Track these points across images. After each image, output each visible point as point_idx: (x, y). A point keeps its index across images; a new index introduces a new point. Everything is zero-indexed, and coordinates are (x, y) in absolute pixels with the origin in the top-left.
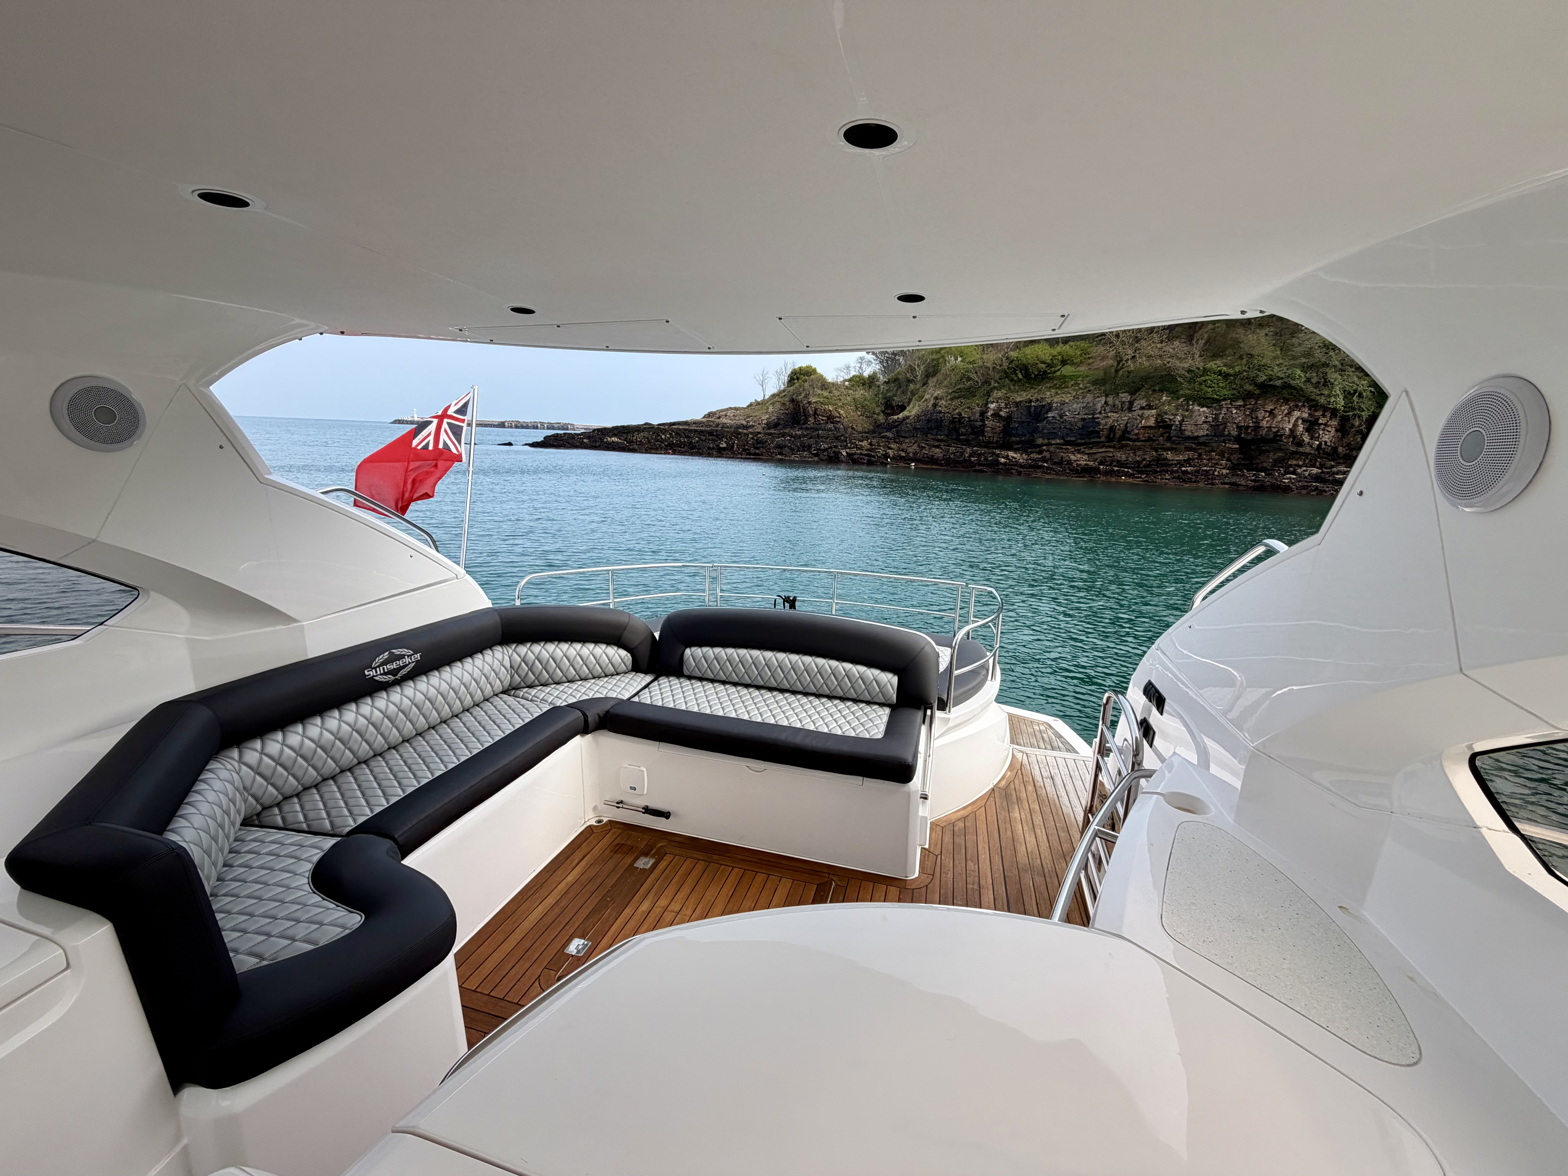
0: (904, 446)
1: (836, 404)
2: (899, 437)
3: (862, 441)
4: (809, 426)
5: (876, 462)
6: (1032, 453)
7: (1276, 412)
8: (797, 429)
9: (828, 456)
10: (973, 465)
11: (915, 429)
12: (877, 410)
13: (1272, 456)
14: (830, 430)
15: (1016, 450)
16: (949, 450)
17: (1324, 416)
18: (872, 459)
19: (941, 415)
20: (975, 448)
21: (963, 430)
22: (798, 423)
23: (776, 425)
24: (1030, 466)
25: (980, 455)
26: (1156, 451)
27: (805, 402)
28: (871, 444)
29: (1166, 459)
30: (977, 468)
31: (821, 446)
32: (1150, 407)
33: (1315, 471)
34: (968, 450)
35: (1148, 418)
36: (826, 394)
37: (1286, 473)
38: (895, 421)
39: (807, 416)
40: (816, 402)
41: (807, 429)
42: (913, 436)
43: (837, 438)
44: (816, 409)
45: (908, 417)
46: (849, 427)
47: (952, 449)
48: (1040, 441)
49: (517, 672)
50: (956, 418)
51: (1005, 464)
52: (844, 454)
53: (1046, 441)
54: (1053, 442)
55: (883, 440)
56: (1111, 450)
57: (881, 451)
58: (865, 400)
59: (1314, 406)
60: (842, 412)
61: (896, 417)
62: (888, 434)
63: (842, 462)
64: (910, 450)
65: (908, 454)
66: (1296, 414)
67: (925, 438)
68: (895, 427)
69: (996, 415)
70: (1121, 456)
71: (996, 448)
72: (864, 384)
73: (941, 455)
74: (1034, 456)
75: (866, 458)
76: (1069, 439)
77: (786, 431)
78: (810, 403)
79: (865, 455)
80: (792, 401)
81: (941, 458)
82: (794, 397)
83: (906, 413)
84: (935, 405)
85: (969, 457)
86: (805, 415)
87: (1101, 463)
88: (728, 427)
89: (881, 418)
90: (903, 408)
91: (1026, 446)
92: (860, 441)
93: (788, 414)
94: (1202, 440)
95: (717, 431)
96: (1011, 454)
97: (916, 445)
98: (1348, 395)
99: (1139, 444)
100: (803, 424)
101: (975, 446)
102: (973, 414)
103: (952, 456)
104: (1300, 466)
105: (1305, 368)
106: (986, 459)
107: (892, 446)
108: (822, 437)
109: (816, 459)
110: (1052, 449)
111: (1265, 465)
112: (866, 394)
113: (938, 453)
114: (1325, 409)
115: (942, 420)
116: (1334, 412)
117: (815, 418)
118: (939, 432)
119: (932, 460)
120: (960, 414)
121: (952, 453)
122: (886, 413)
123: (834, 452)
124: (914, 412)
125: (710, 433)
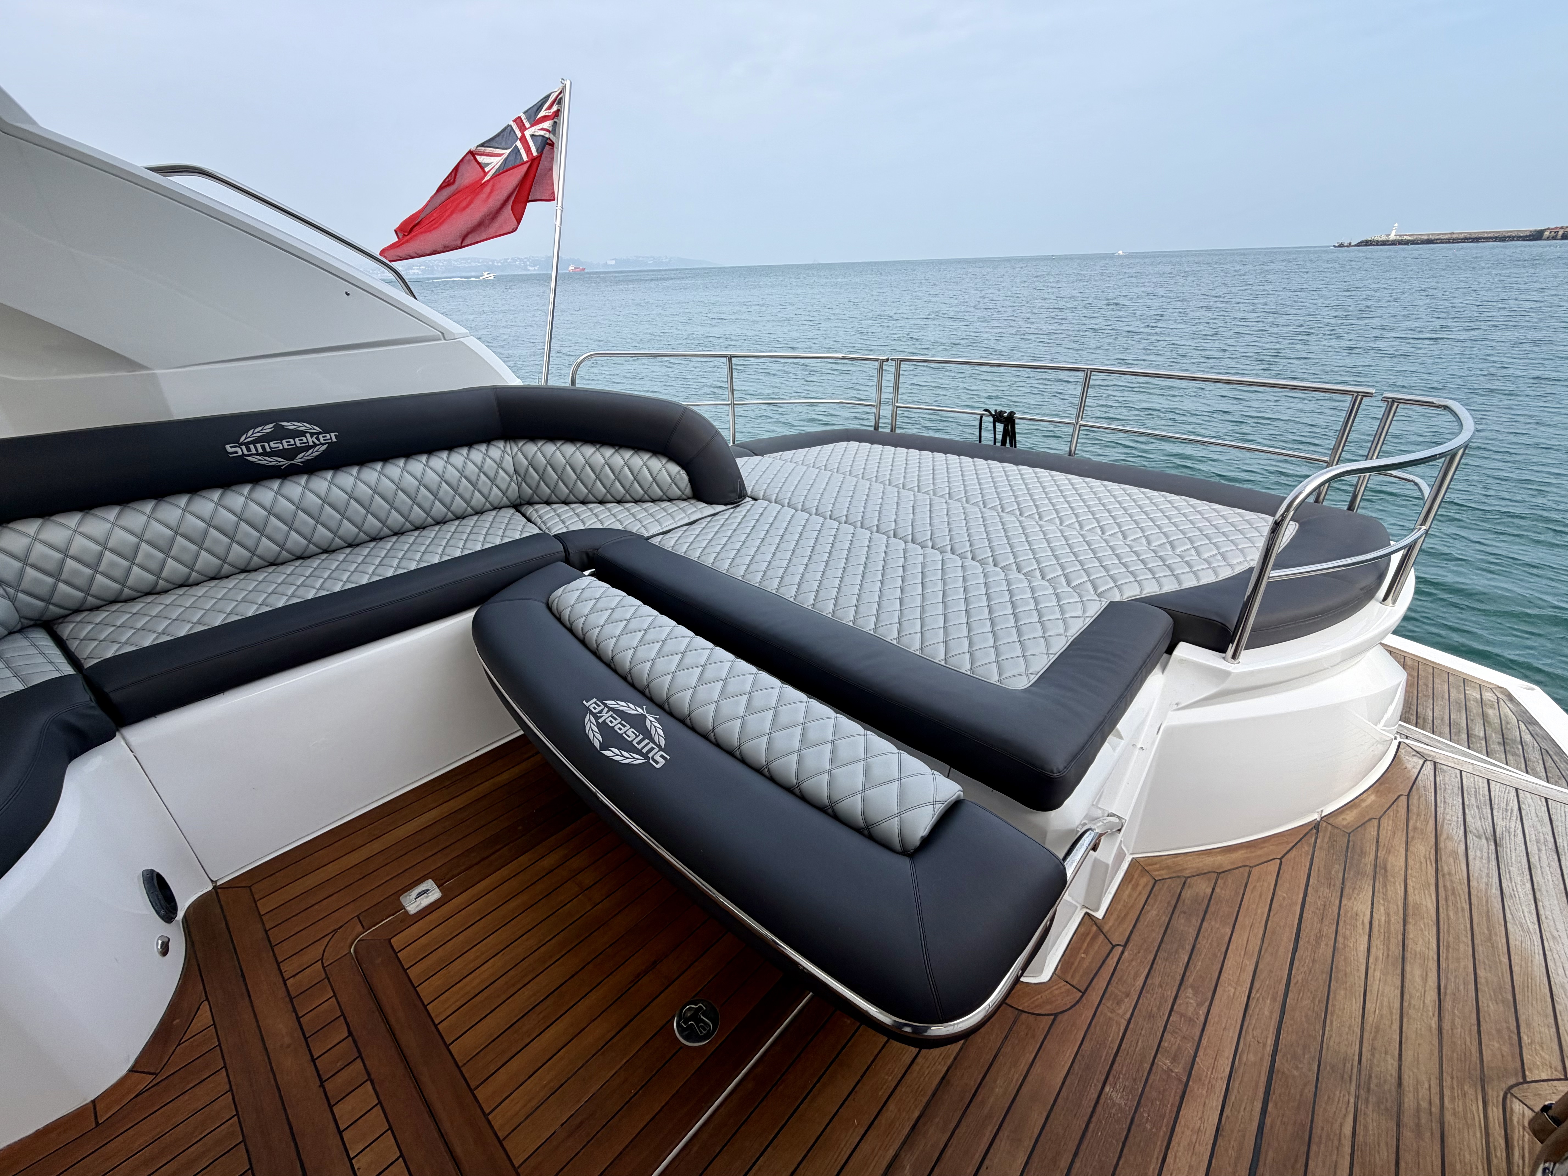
49: (524, 479)
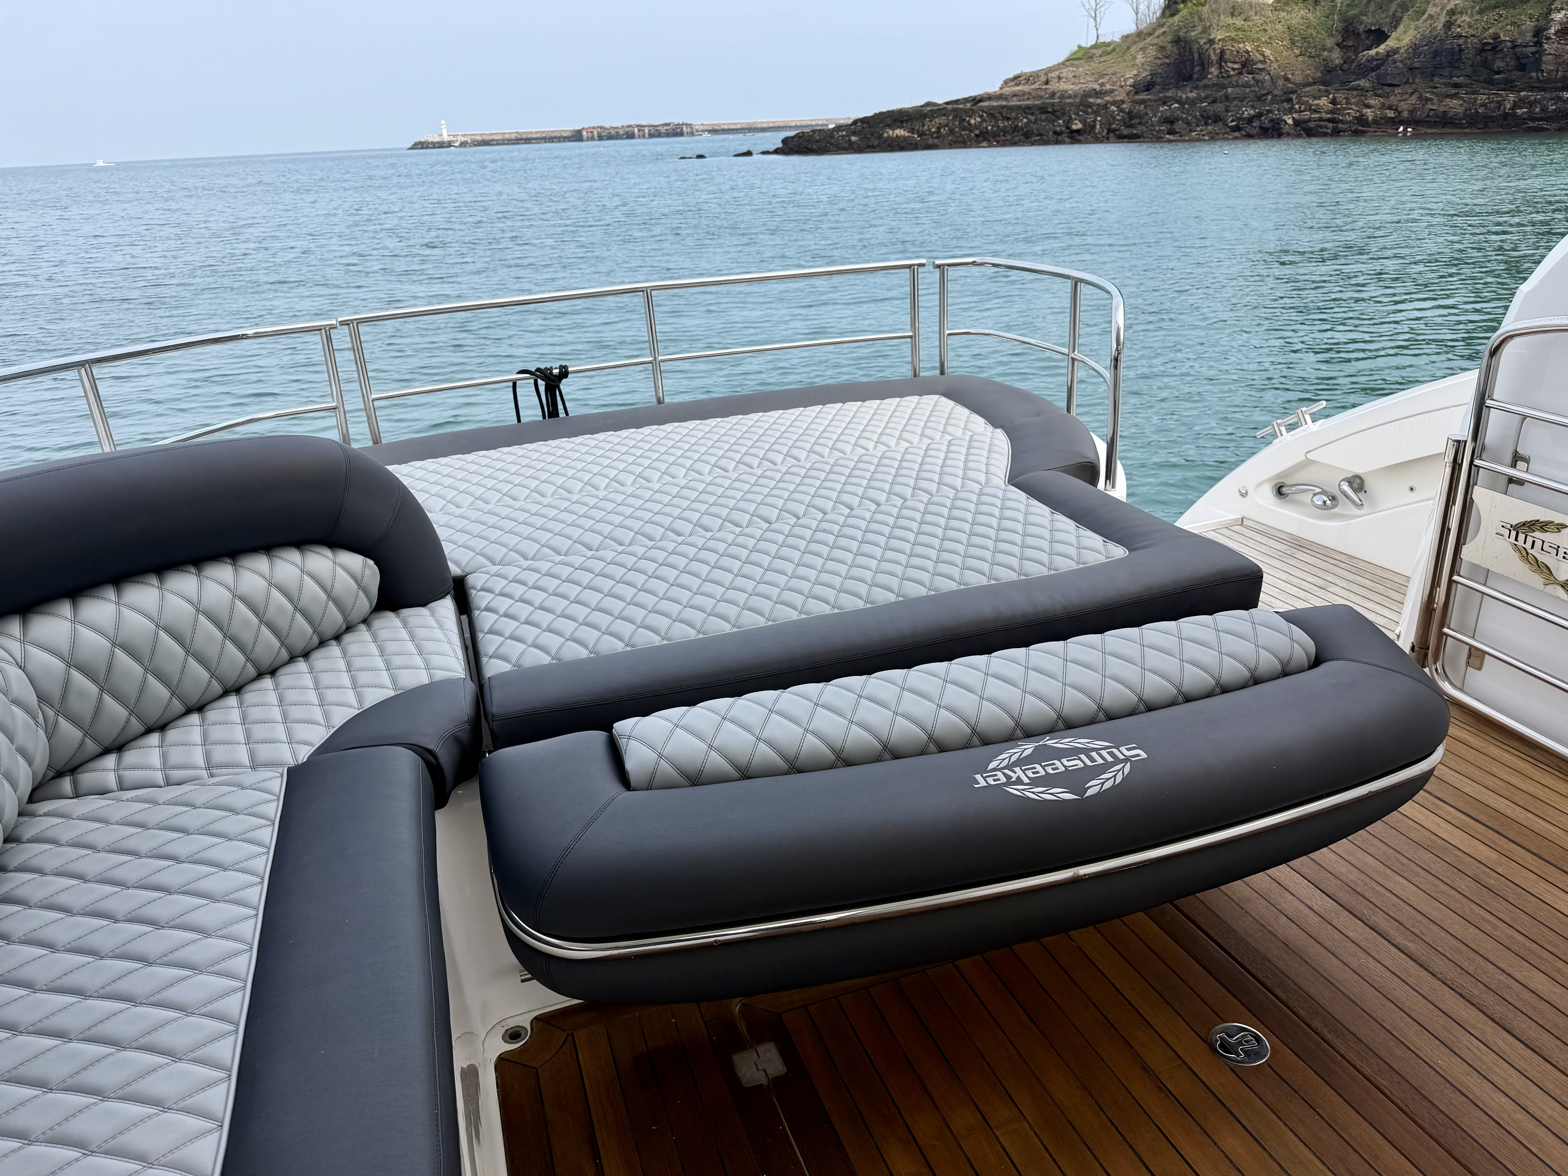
0: (1393, 100)
2: (1384, 85)
4: (1210, 83)
5: (1346, 130)
8: (1188, 89)
9: (1261, 127)
10: (1520, 123)
11: (1411, 69)
12: (1330, 42)
14: (1247, 85)
16: (1476, 100)
18: (1340, 126)
19: (1461, 41)
20: (1523, 93)
21: (1502, 64)
22: (1189, 78)
23: (1149, 86)
25: (1533, 104)
27: (1202, 42)
28: (1334, 102)
30: (1530, 125)
31: (1243, 113)
34: (1512, 97)
36: (1239, 22)
38: (1372, 59)
39: (1204, 64)
40: (1223, 39)
41: (1206, 87)
42: (1407, 83)
43: (1259, 98)
44: (1223, 52)
45: (1395, 51)
46: (1279, 77)
47: (1481, 98)
50: (1489, 44)
52: (1290, 121)
55: (1355, 93)
57: (1352, 113)
58: (1308, 27)
60: (1268, 52)
61: (1373, 52)
62: (1362, 83)
63: (1290, 135)
64: (1403, 106)
65: (1400, 113)
67: (1430, 84)
68: (1373, 70)
69: (1564, 31)
71: (1561, 89)
73: (1461, 110)
75: (1330, 125)
77: (1170, 94)
78: (1211, 42)
79: (1329, 120)
80: (1177, 41)
81: (1461, 115)
82: (1181, 34)
83: (1391, 43)
84: (1449, 25)
85: (1513, 108)
86: (1202, 64)
88: (1070, 97)
89: (1336, 57)
90: (1380, 36)
92: (1315, 98)
93: (1168, 65)
95: (1053, 104)
97: (1415, 97)
100: (1198, 80)
101: (1523, 90)
102: (1522, 33)
103: (1481, 110)
106: (1545, 109)
107: (1372, 102)
108: (1237, 99)
113: (1455, 106)
115: (1461, 51)
117: (1221, 67)
118: (1455, 72)
119: (1445, 120)
120: (1496, 37)
121: (1482, 105)
122: (1345, 47)
123: (1272, 121)
124: (1406, 40)
125: (1043, 109)
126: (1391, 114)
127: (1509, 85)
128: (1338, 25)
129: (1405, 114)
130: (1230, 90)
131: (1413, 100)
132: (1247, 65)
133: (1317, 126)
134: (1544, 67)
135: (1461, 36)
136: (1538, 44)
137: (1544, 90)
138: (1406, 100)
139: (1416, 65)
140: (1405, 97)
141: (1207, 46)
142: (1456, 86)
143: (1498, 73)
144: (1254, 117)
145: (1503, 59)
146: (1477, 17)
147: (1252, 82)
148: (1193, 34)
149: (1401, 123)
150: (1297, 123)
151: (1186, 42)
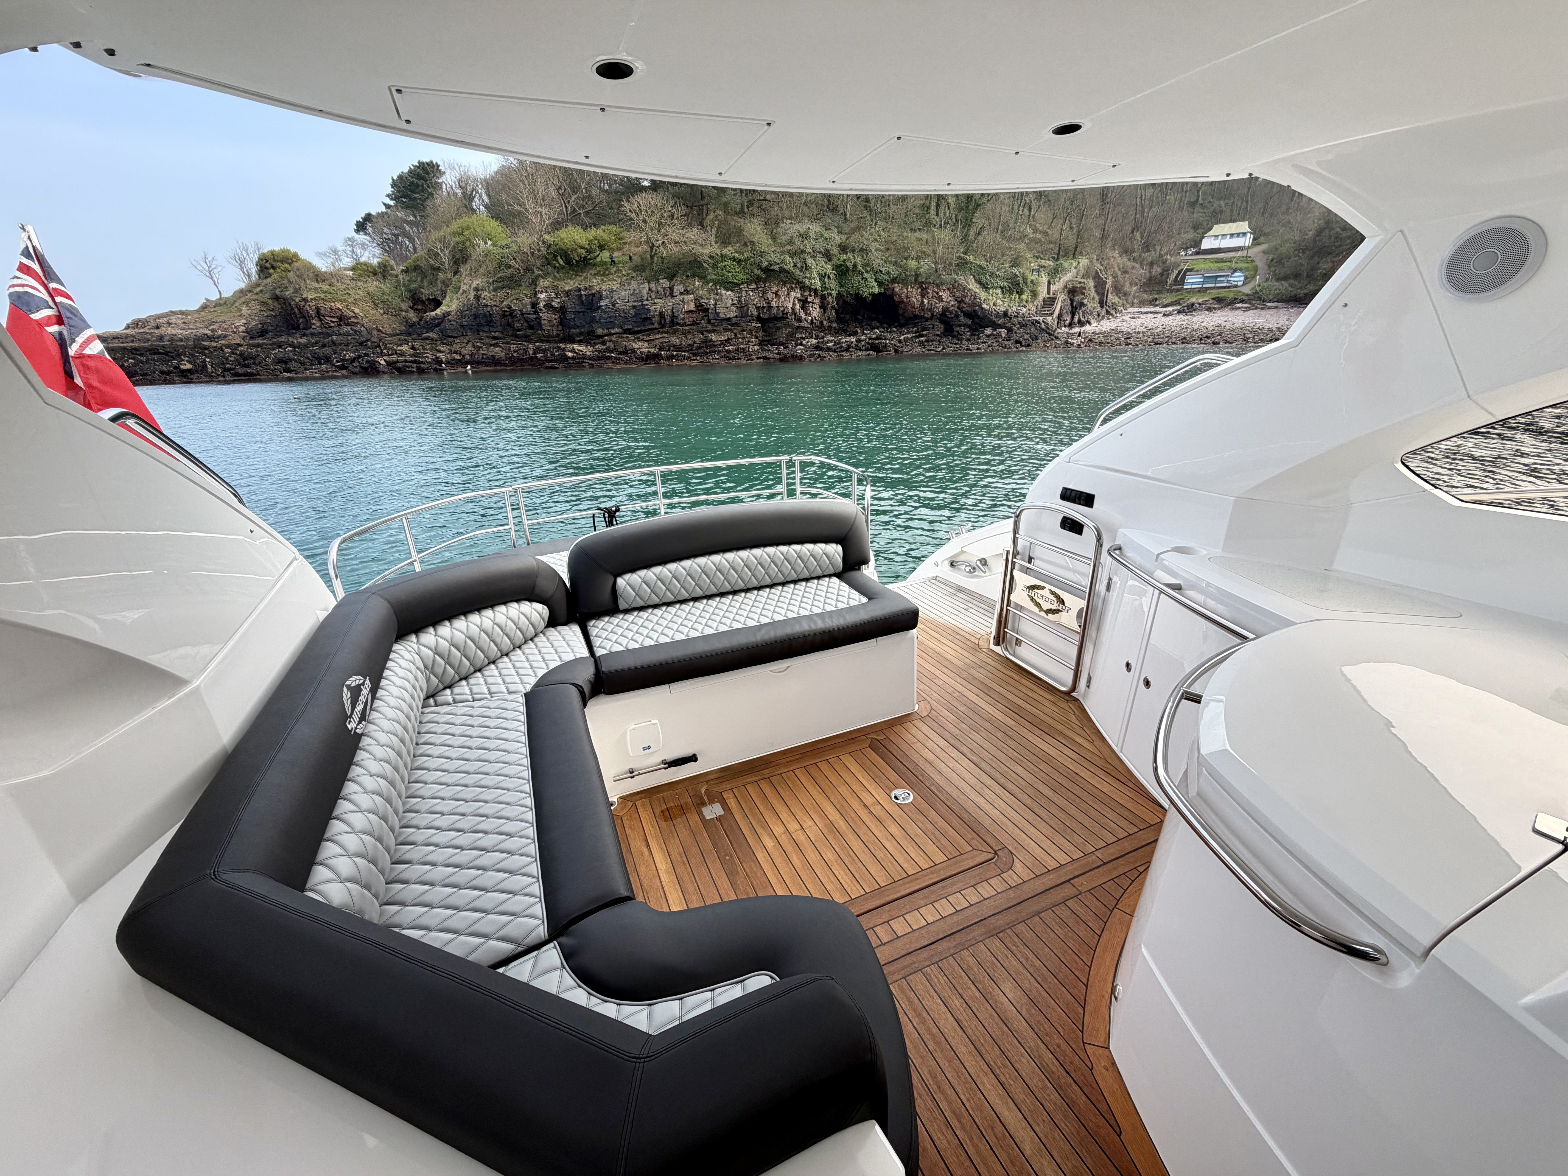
0: (456, 347)
1: (345, 301)
2: (446, 337)
3: (401, 345)
4: (316, 332)
5: (428, 369)
6: (595, 344)
7: (780, 293)
8: (298, 336)
9: (361, 367)
10: (541, 363)
11: (462, 326)
12: (404, 306)
13: (785, 331)
14: (348, 335)
15: (580, 342)
16: (510, 348)
17: (810, 295)
18: (422, 365)
19: (489, 309)
20: (537, 344)
21: (519, 325)
22: (297, 328)
23: (262, 333)
24: (599, 358)
25: (545, 351)
26: (703, 334)
27: (297, 300)
28: (413, 348)
29: (711, 340)
30: (547, 364)
31: (345, 355)
32: (687, 292)
33: (814, 341)
34: (531, 346)
35: (688, 303)
36: (325, 287)
37: (797, 345)
38: (434, 319)
39: (307, 317)
40: (314, 299)
41: (313, 334)
42: (462, 335)
43: (361, 344)
44: (318, 310)
45: (449, 314)
46: (373, 329)
47: (513, 347)
48: (600, 331)
49: (432, 671)
50: (507, 311)
51: (573, 358)
52: (383, 362)
53: (606, 331)
54: (613, 331)
55: (428, 342)
56: (666, 335)
57: (430, 356)
58: (383, 294)
59: (803, 287)
60: (357, 311)
61: (433, 314)
62: (431, 334)
63: (384, 373)
64: (464, 351)
65: (464, 356)
66: (793, 294)
67: (478, 336)
68: (437, 326)
69: (549, 306)
70: (675, 340)
71: (560, 342)
72: (375, 274)
73: (503, 354)
74: (599, 347)
75: (415, 365)
76: (626, 327)
77: (282, 339)
78: (305, 300)
79: (412, 362)
80: (275, 298)
81: (504, 358)
82: (277, 293)
83: (444, 308)
84: (477, 298)
85: (534, 353)
86: (304, 317)
87: (660, 349)
88: (181, 340)
89: (412, 316)
90: (438, 304)
91: (589, 337)
92: (398, 345)
93: (275, 316)
94: (734, 320)
96: (576, 347)
97: (470, 345)
98: (822, 277)
99: (687, 328)
100: (304, 329)
101: (537, 342)
102: (525, 306)
103: (515, 355)
104: (804, 339)
105: (793, 254)
106: (553, 355)
107: (442, 349)
108: (340, 344)
109: (344, 372)
110: (614, 338)
111: (781, 339)
112: (382, 286)
113: (497, 352)
114: (810, 290)
115: (491, 315)
116: (816, 291)
117: (321, 320)
118: (492, 329)
119: (494, 362)
120: (510, 307)
121: (515, 351)
122: (416, 309)
123: (368, 362)
124: (454, 307)
126: (458, 357)
127: (527, 338)
128: (408, 295)
129: (468, 357)
130: (334, 338)
131: (469, 347)
132: (342, 319)
133: (404, 366)
134: (544, 327)
135: (487, 306)
136: (536, 312)
137: (548, 342)
138: (464, 347)
139: (465, 323)
140: (463, 345)
141: (303, 303)
142: (494, 338)
143: (519, 330)
144: (354, 359)
145: (519, 321)
146: (494, 293)
147: (351, 332)
148: (287, 293)
149: (468, 363)
150: (389, 363)
151: (284, 299)
